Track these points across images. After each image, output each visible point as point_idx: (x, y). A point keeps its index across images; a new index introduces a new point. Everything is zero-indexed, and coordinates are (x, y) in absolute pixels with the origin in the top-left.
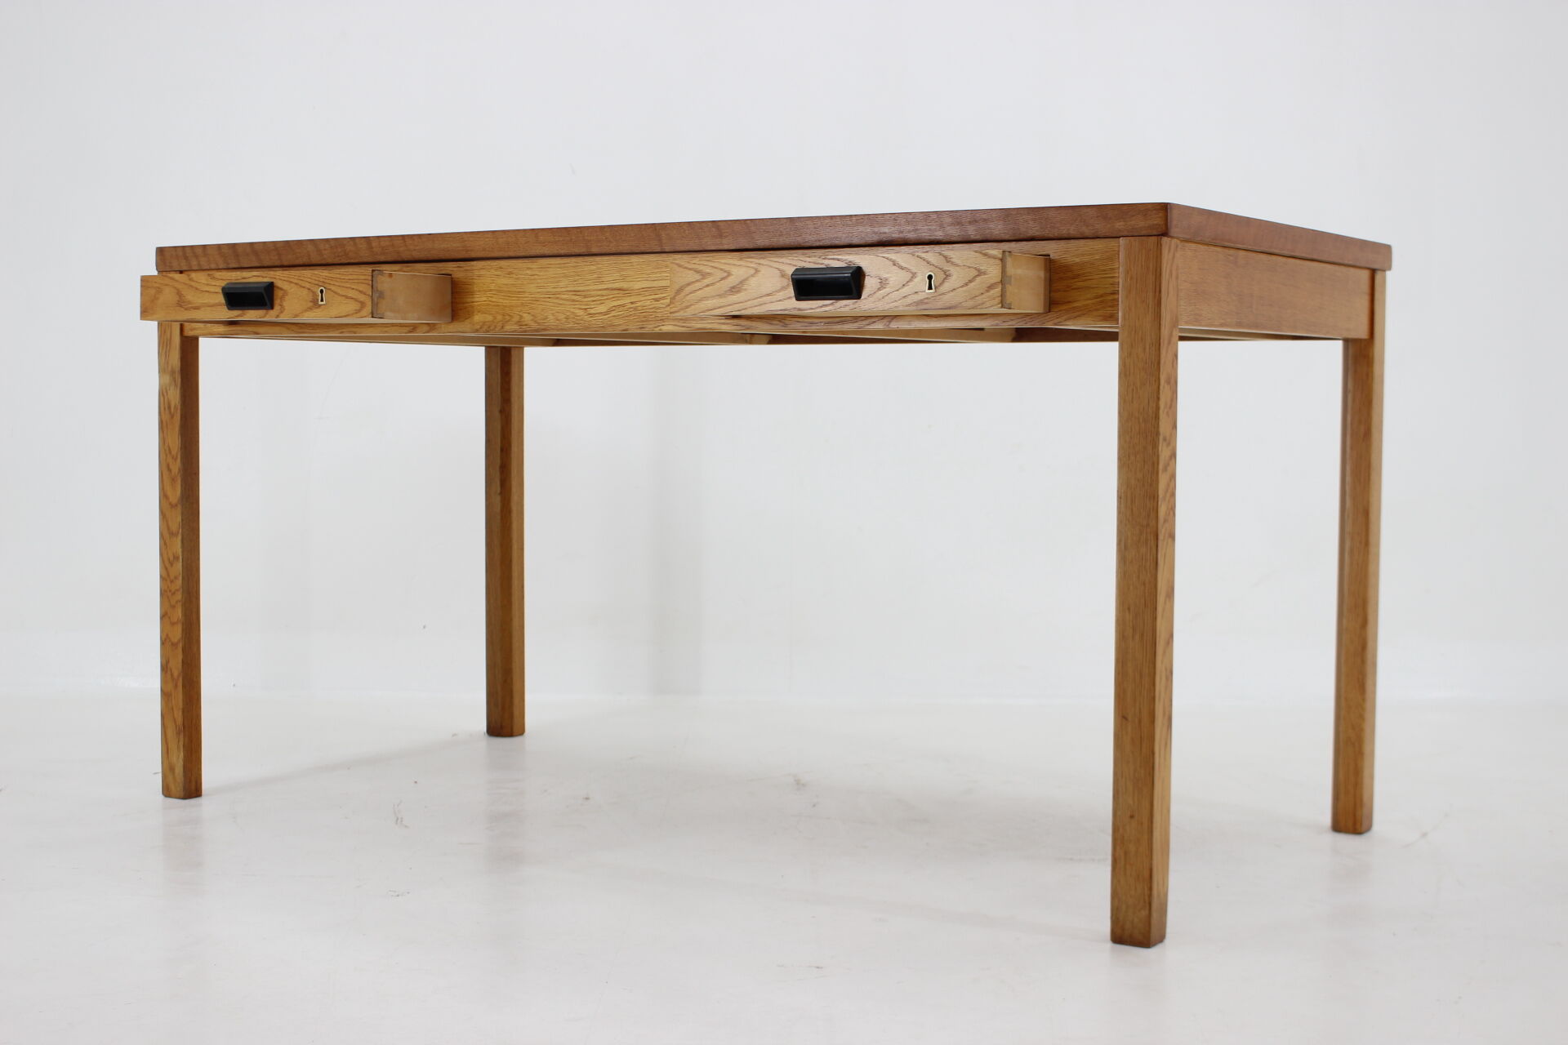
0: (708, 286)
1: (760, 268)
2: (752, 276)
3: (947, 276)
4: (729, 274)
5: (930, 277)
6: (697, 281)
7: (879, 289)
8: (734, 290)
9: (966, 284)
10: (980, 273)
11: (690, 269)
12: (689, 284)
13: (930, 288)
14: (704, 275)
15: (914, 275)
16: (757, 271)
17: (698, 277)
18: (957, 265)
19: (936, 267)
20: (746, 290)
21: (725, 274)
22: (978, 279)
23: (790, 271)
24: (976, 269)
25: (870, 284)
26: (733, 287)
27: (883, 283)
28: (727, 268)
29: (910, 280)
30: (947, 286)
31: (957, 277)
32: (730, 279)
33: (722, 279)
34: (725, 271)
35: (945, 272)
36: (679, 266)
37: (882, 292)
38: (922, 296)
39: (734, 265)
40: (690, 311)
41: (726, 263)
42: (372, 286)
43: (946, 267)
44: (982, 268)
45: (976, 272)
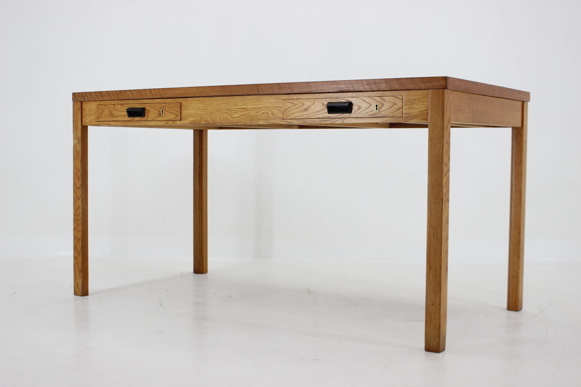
0: (296, 108)
1: (315, 102)
2: (312, 105)
3: (383, 105)
4: (304, 104)
5: (377, 106)
6: (292, 107)
7: (358, 110)
8: (306, 110)
9: (390, 108)
10: (395, 104)
12: (289, 108)
13: (377, 109)
14: (295, 105)
15: (371, 105)
16: (314, 103)
17: (292, 105)
18: (386, 101)
19: (379, 102)
20: (310, 110)
21: (302, 104)
22: (394, 106)
23: (326, 103)
25: (355, 108)
26: (305, 109)
27: (360, 107)
28: (303, 102)
29: (370, 107)
30: (383, 109)
31: (386, 105)
32: (304, 106)
33: (301, 106)
35: (382, 104)
36: (286, 101)
37: (359, 111)
38: (373, 112)
39: (306, 101)
40: (289, 117)
41: (302, 100)
42: (181, 109)
43: (383, 102)
44: (396, 102)
45: (393, 104)
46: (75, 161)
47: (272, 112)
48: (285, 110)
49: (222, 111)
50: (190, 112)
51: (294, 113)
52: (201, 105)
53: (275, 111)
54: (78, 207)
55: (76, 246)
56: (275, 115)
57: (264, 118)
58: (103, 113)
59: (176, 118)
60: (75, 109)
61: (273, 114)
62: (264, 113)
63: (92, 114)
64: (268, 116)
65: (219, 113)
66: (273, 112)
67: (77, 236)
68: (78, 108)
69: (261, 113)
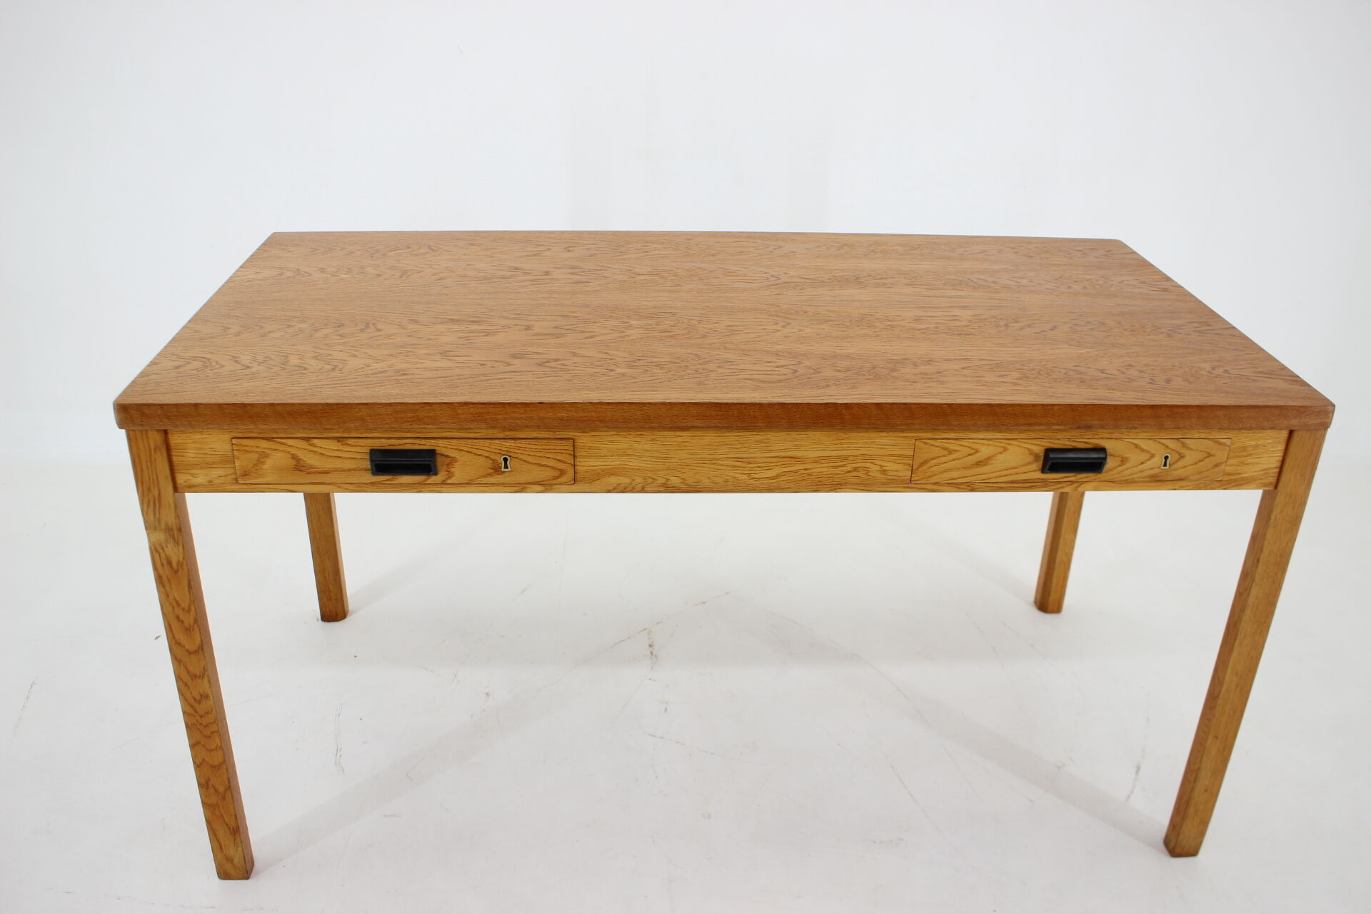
0: (954, 460)
1: (1009, 447)
2: (1000, 453)
3: (1182, 456)
4: (977, 451)
5: (1166, 458)
6: (943, 456)
7: (1120, 466)
8: (979, 464)
9: (1196, 463)
10: (1210, 455)
11: (937, 446)
12: (933, 459)
13: (1165, 465)
14: (950, 452)
15: (1153, 456)
16: (1005, 449)
17: (945, 452)
18: (1191, 449)
19: (1173, 450)
20: (992, 464)
21: (974, 451)
22: (1207, 460)
23: (1039, 450)
24: (1206, 452)
25: (1110, 463)
26: (980, 462)
27: (1124, 461)
28: (975, 446)
29: (1149, 460)
30: (1180, 464)
31: (1190, 458)
32: (977, 455)
33: (970, 455)
34: (973, 449)
35: (1180, 454)
36: (926, 443)
37: (1121, 468)
38: (1156, 471)
39: (983, 444)
40: (932, 480)
41: (974, 443)
42: (574, 456)
43: (1182, 451)
44: (1212, 452)
45: (1206, 455)
46: (164, 587)
47: (881, 466)
48: (922, 464)
49: (720, 462)
50: (609, 463)
51: (945, 471)
52: (647, 447)
53: (890, 466)
54: (198, 697)
55: (208, 781)
56: (889, 473)
57: (855, 480)
58: (263, 463)
59: (558, 477)
60: (138, 449)
61: (885, 471)
62: (855, 469)
63: (214, 463)
64: (869, 475)
65: (711, 466)
66: (885, 468)
67: (206, 759)
68: (152, 448)
69: (849, 468)
